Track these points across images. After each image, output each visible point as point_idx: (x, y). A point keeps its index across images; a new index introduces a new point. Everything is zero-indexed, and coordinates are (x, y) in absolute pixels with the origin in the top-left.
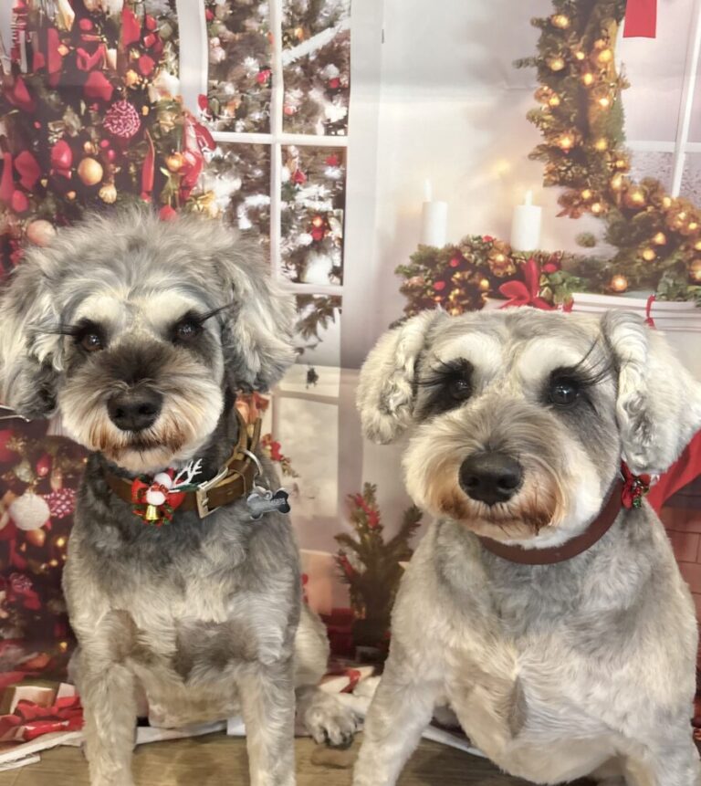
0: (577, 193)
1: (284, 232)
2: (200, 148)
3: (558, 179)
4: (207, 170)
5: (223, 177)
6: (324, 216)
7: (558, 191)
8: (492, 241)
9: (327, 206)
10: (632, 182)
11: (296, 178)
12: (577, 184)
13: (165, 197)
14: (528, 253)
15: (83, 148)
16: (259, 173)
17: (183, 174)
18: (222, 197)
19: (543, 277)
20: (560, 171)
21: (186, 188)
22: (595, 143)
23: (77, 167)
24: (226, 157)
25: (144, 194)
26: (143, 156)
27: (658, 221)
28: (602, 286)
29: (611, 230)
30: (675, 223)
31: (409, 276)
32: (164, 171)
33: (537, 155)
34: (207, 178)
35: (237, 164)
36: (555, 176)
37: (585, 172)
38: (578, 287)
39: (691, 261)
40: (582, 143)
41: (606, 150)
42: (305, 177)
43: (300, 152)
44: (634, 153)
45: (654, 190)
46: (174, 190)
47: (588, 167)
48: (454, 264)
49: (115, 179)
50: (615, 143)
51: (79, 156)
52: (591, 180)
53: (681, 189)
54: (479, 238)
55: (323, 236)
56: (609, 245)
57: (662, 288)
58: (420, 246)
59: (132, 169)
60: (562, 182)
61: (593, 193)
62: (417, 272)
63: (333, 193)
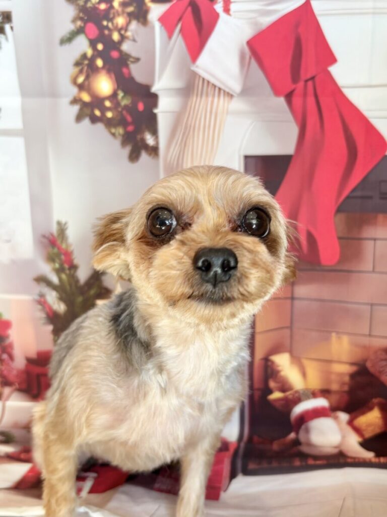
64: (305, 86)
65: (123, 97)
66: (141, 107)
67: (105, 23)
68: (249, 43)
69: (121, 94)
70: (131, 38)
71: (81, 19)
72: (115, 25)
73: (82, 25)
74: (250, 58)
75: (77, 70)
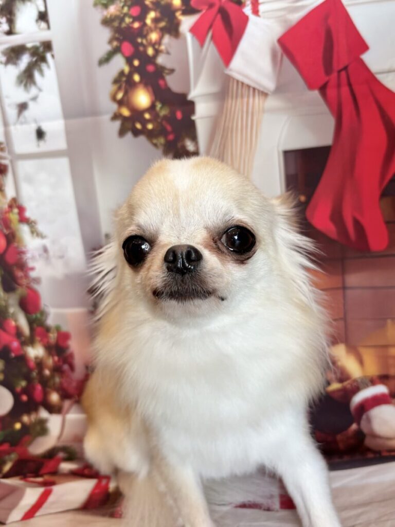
64: (339, 76)
65: (161, 108)
66: (179, 115)
67: (139, 40)
68: (282, 41)
69: (159, 106)
70: (165, 51)
71: (117, 39)
72: (149, 41)
73: (119, 45)
74: (282, 56)
75: (115, 87)
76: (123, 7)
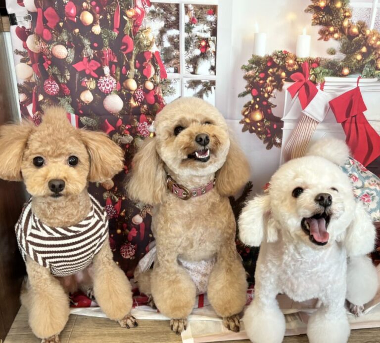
0: (327, 29)
1: (187, 49)
2: (143, 5)
3: (319, 22)
4: (147, 17)
5: (155, 21)
6: (207, 40)
7: (319, 28)
8: (287, 53)
9: (208, 35)
10: (353, 23)
11: (192, 21)
12: (327, 24)
13: (126, 31)
14: (304, 59)
15: (82, 6)
16: (173, 18)
17: (135, 19)
18: (155, 31)
19: (311, 69)
20: (319, 18)
21: (136, 26)
22: (336, 4)
23: (79, 16)
24: (156, 10)
25: (115, 29)
26: (114, 10)
27: (364, 41)
28: (338, 73)
29: (343, 46)
30: (371, 42)
31: (248, 70)
32: (125, 18)
33: (309, 10)
34: (147, 21)
35: (162, 14)
36: (317, 20)
37: (331, 18)
38: (327, 74)
39: (377, 59)
40: (330, 4)
41: (341, 7)
42: (197, 20)
43: (194, 8)
44: (354, 9)
45: (362, 26)
46: (130, 27)
47: (333, 16)
48: (269, 64)
49: (100, 22)
50: (345, 4)
51: (80, 10)
52: (334, 22)
53: (374, 26)
54: (281, 51)
55: (206, 50)
56: (342, 54)
57: (364, 72)
58: (253, 55)
59: (109, 17)
60: (321, 23)
61: (335, 28)
62: (251, 68)
63: (211, 28)
64: (351, 120)
65: (266, 122)
66: (275, 126)
67: (262, 89)
68: (330, 102)
70: (273, 96)
71: (250, 87)
72: (266, 90)
73: (250, 89)
75: (245, 109)
76: (256, 73)
